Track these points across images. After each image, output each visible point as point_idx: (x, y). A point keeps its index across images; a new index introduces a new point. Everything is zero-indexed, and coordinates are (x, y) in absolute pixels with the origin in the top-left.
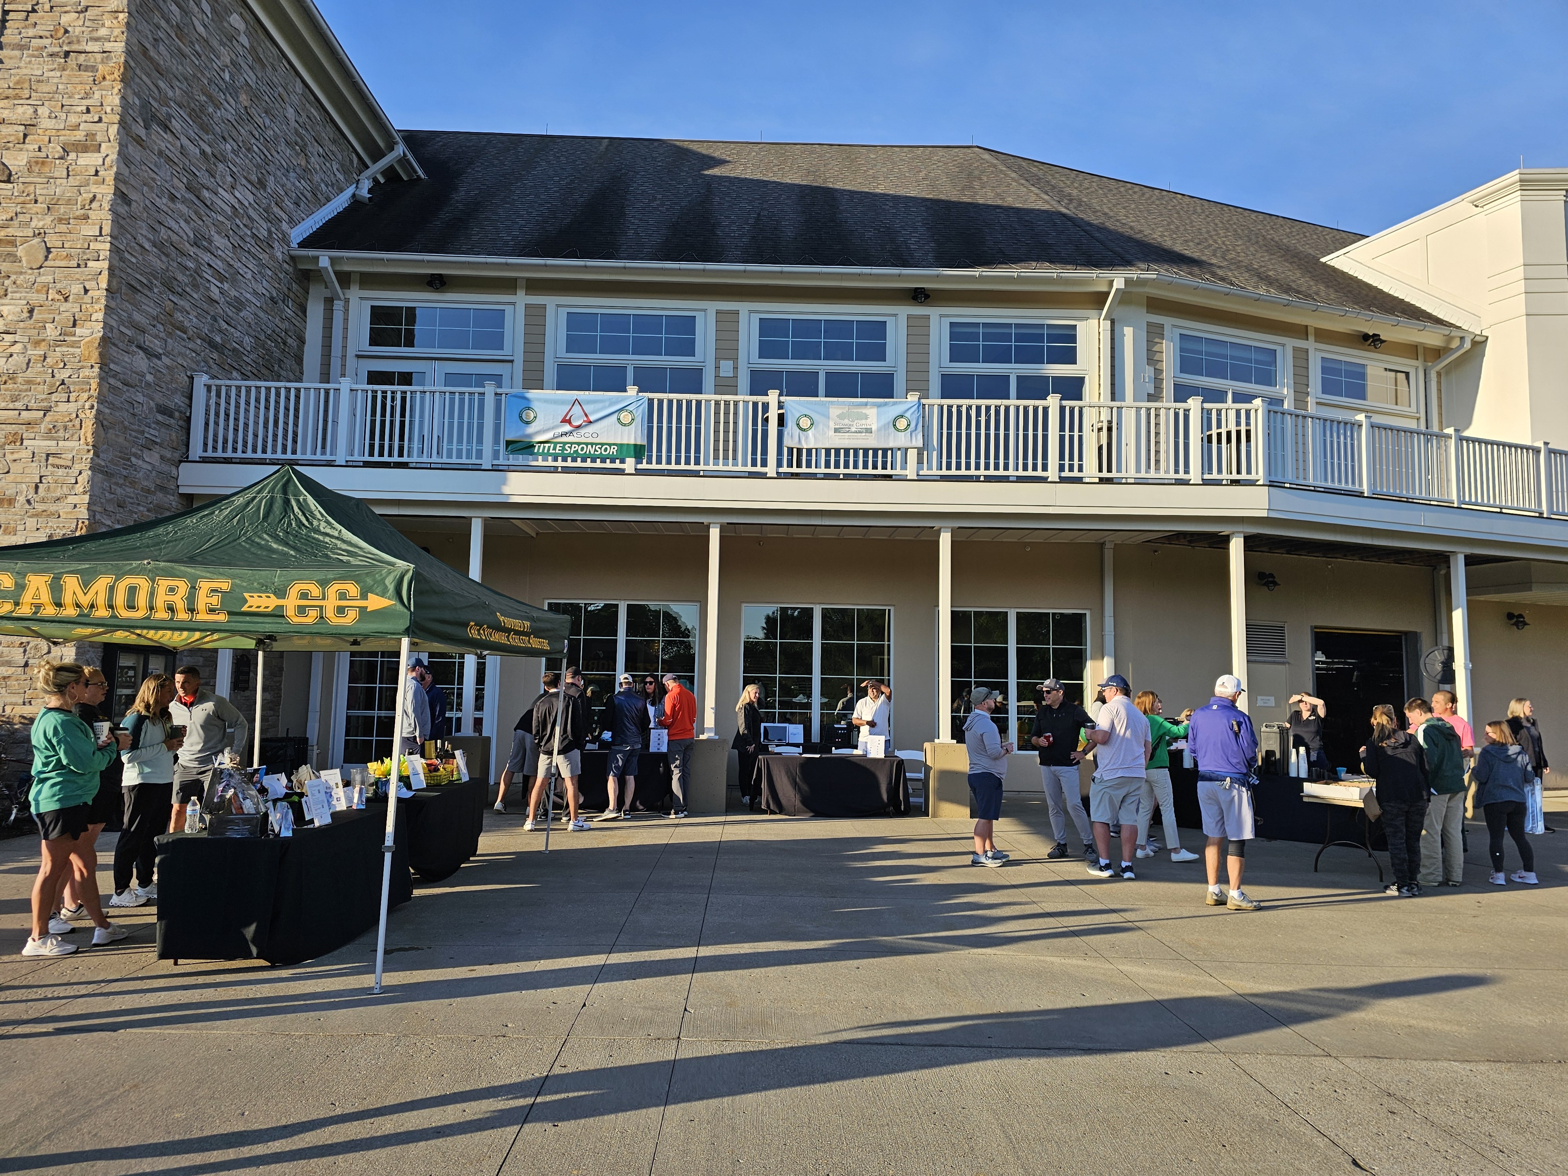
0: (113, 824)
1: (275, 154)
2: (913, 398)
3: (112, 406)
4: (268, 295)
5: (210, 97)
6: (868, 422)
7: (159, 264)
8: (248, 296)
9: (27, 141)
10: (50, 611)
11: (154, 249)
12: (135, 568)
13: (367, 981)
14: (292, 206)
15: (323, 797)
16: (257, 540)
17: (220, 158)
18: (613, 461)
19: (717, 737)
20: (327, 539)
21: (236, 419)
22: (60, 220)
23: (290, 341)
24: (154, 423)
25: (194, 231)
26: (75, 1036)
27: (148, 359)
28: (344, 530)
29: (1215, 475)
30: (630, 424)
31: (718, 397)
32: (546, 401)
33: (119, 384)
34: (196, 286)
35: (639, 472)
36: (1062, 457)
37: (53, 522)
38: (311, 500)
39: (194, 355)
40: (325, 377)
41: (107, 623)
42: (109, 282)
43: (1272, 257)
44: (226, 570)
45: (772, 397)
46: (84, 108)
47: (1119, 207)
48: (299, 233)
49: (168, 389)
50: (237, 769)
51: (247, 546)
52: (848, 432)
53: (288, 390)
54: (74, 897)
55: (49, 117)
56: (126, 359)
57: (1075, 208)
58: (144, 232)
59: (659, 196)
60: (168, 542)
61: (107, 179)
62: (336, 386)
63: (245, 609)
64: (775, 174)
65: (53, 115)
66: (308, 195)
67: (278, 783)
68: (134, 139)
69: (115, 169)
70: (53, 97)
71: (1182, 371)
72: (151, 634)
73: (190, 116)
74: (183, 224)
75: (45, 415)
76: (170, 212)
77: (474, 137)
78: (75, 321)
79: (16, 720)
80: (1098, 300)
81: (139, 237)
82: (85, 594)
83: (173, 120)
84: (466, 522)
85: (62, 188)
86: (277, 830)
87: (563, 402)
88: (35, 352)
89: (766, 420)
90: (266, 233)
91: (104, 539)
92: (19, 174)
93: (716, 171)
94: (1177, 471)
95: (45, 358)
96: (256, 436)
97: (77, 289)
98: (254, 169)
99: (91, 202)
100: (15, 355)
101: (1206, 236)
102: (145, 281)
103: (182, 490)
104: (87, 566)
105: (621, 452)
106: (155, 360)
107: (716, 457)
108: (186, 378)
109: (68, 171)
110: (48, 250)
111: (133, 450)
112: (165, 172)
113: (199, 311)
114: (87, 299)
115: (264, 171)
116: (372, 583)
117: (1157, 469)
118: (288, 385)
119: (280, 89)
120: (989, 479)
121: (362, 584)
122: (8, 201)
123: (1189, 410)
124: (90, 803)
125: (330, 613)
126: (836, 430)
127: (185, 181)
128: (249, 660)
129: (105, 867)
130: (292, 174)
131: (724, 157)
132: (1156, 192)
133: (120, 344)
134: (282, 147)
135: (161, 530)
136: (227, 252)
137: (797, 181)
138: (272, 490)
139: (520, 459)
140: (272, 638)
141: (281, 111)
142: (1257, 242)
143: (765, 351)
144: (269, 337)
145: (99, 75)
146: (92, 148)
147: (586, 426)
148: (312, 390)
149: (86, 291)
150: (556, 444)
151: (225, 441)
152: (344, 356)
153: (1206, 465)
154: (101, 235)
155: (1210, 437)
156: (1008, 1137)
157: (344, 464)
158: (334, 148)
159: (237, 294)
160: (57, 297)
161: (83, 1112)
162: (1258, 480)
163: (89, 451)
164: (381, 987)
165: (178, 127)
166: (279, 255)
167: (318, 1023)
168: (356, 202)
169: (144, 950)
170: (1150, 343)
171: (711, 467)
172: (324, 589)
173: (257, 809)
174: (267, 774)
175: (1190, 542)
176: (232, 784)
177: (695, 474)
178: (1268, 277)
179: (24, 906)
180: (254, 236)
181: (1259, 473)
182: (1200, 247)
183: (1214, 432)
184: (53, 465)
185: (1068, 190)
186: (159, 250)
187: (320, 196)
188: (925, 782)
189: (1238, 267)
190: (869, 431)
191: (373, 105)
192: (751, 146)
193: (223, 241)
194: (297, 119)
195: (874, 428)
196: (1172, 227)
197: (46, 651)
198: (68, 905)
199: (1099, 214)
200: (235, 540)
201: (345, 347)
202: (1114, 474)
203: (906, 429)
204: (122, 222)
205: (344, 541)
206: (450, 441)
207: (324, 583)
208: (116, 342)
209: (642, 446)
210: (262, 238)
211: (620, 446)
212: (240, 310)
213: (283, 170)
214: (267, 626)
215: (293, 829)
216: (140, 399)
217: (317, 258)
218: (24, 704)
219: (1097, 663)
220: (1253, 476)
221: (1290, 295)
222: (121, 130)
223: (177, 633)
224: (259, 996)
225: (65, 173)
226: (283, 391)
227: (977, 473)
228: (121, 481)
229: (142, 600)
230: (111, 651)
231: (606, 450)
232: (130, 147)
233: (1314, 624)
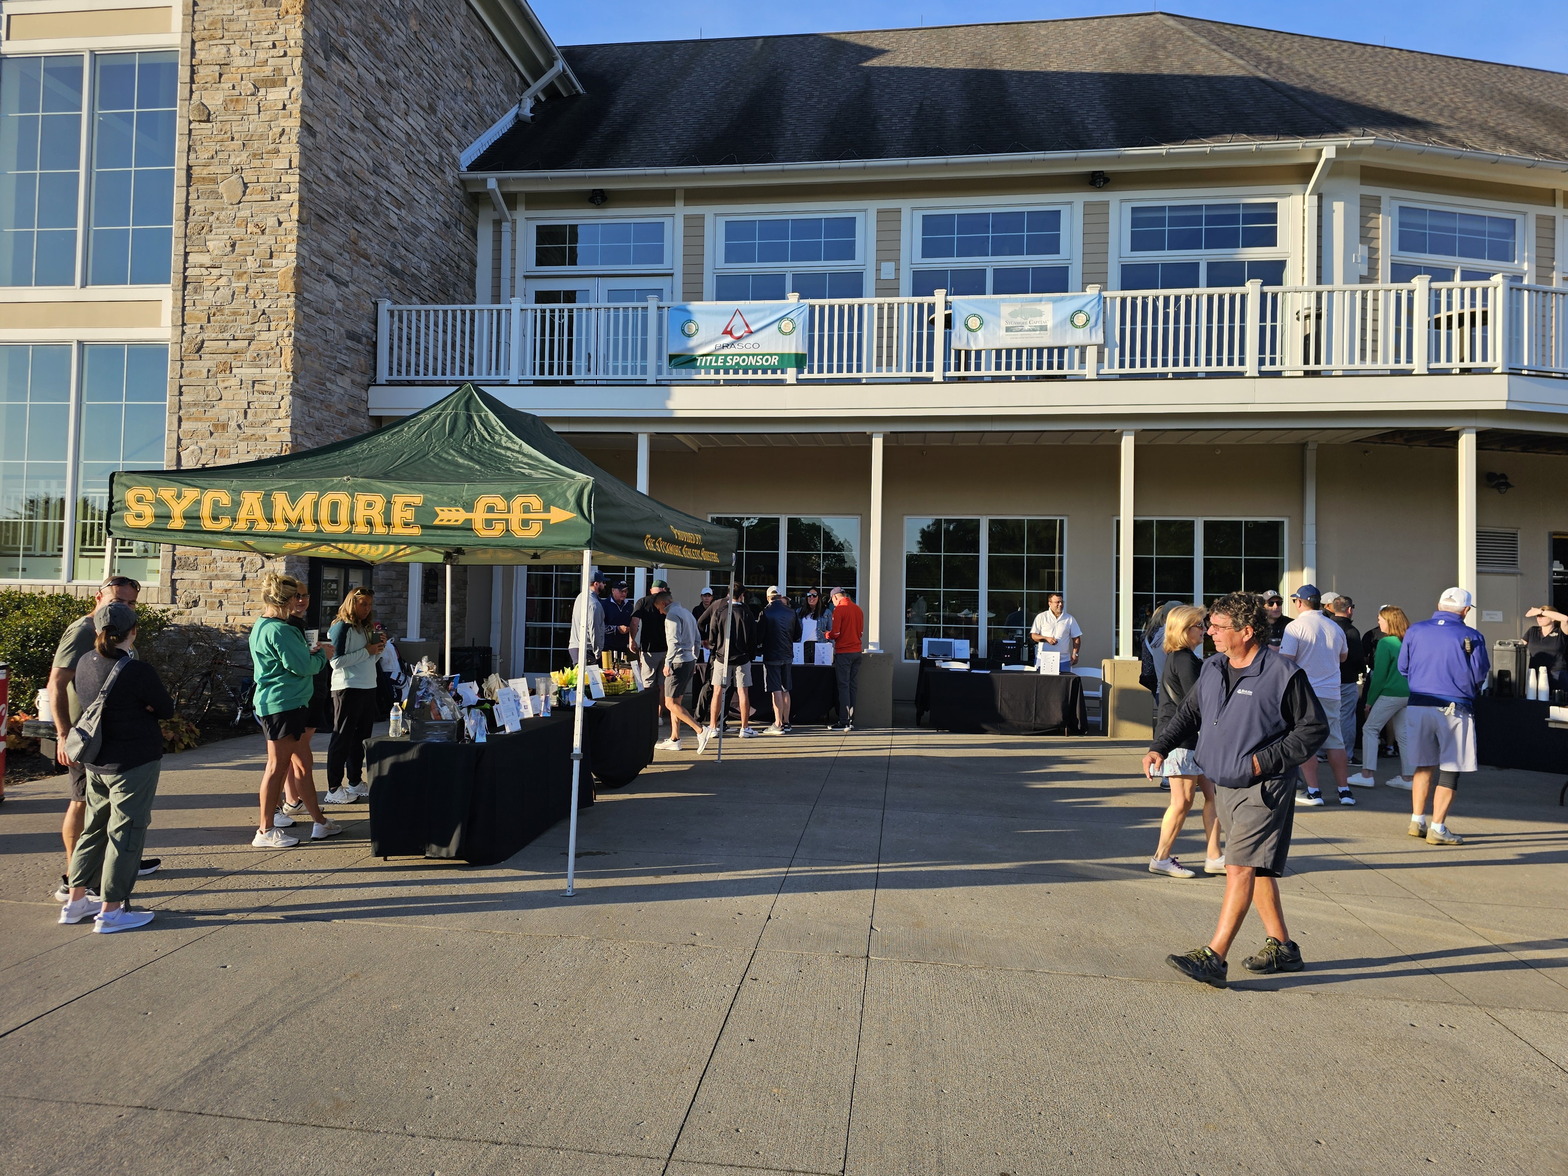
0: (324, 725)
1: (444, 78)
2: (1092, 291)
3: (308, 334)
4: (441, 219)
5: (382, 24)
6: (1043, 318)
7: (342, 193)
8: (424, 221)
9: (222, 80)
10: (263, 526)
11: (339, 179)
12: (336, 484)
13: (560, 884)
14: (460, 129)
15: (513, 705)
16: (445, 455)
17: (393, 85)
18: (774, 372)
19: (882, 652)
20: (509, 453)
21: (418, 343)
22: (255, 155)
23: (463, 265)
24: (345, 348)
25: (373, 159)
26: (301, 924)
27: (337, 287)
28: (525, 445)
29: (1443, 364)
30: (791, 332)
31: (881, 300)
32: (708, 313)
33: (313, 313)
34: (376, 214)
35: (800, 382)
36: (1262, 350)
37: (261, 445)
38: (492, 416)
39: (377, 281)
40: (496, 298)
41: (313, 537)
42: (300, 213)
43: (1511, 113)
44: (418, 485)
45: (939, 297)
46: (271, 43)
47: (1326, 67)
48: (468, 156)
49: (356, 316)
50: (435, 677)
51: (436, 461)
52: (1021, 331)
53: (463, 312)
54: (294, 794)
55: (241, 55)
56: (318, 288)
57: (1275, 72)
58: (329, 163)
59: (817, 93)
60: (364, 460)
61: (294, 112)
62: (508, 306)
63: (437, 522)
64: (937, 60)
65: (244, 53)
66: (475, 117)
67: (470, 691)
68: (316, 71)
69: (300, 102)
70: (243, 35)
71: (1402, 248)
72: (351, 548)
73: (365, 44)
74: (363, 153)
75: (249, 344)
76: (351, 142)
77: (629, 48)
78: (271, 253)
79: (238, 629)
80: (1303, 173)
81: (325, 168)
82: (293, 510)
83: (350, 50)
84: (633, 438)
85: (255, 124)
86: (472, 735)
87: (724, 313)
88: (239, 285)
89: (932, 322)
90: (437, 158)
91: (307, 458)
92: (217, 113)
93: (875, 62)
94: (1397, 361)
95: (247, 289)
96: (435, 359)
97: (271, 221)
98: (425, 95)
99: (281, 135)
100: (221, 288)
101: (1430, 93)
102: (331, 211)
103: (372, 413)
104: (294, 483)
105: (782, 363)
106: (343, 288)
107: (879, 364)
108: (371, 304)
109: (259, 108)
110: (245, 185)
111: (328, 375)
112: (345, 102)
113: (380, 238)
114: (281, 230)
115: (433, 96)
116: (553, 496)
117: (1374, 359)
118: (464, 307)
119: (446, 12)
120: (1177, 376)
121: (544, 497)
122: (209, 140)
123: (1413, 291)
124: (307, 706)
125: (515, 526)
126: (1008, 329)
127: (363, 109)
128: (436, 575)
129: (320, 766)
130: (460, 98)
131: (883, 47)
132: (1369, 49)
133: (312, 274)
134: (450, 71)
135: (357, 448)
136: (403, 179)
137: (962, 66)
138: (456, 407)
139: (683, 373)
140: (459, 551)
141: (447, 33)
142: (1492, 98)
143: (928, 250)
144: (443, 261)
145: (282, 9)
146: (279, 83)
147: (747, 336)
148: (486, 311)
149: (280, 223)
150: (717, 356)
151: (409, 365)
152: (513, 278)
153: (1434, 353)
154: (291, 168)
155: (1438, 321)
156: (1236, 1085)
157: (517, 383)
158: (497, 69)
159: (413, 220)
160: (255, 230)
161: (311, 998)
162: (1495, 368)
163: (289, 377)
164: (574, 890)
165: (354, 56)
166: (450, 180)
167: (517, 923)
168: (519, 122)
169: (357, 845)
170: (1364, 218)
171: (874, 374)
172: (508, 502)
173: (454, 715)
174: (460, 682)
175: (1407, 440)
176: (430, 691)
177: (857, 382)
178: (1507, 136)
179: (252, 800)
180: (427, 161)
181: (1497, 359)
182: (1423, 106)
183: (1443, 315)
184: (259, 392)
185: (1265, 53)
186: (343, 180)
187: (485, 118)
188: (1104, 701)
189: (1471, 127)
190: (1043, 328)
191: (533, 22)
192: (910, 32)
193: (399, 167)
194: (463, 41)
195: (1050, 325)
196: (1389, 86)
197: (260, 566)
198: (289, 803)
199: (1303, 76)
200: (424, 456)
201: (513, 268)
202: (1323, 366)
203: (1084, 325)
204: (309, 154)
205: (525, 455)
206: (616, 358)
207: (508, 497)
208: (309, 271)
209: (804, 355)
210: (434, 163)
211: (782, 356)
212: (417, 236)
213: (451, 94)
214: (458, 539)
215: (487, 736)
216: (332, 325)
217: (485, 181)
218: (244, 614)
219: (1296, 575)
220: (1489, 364)
221: (1536, 155)
222: (305, 62)
223: (374, 547)
224: (461, 893)
225: (257, 109)
226: (459, 313)
227: (1165, 370)
228: (318, 405)
229: (343, 514)
230: (316, 565)
231: (767, 360)
232: (313, 79)
233: (1554, 530)
